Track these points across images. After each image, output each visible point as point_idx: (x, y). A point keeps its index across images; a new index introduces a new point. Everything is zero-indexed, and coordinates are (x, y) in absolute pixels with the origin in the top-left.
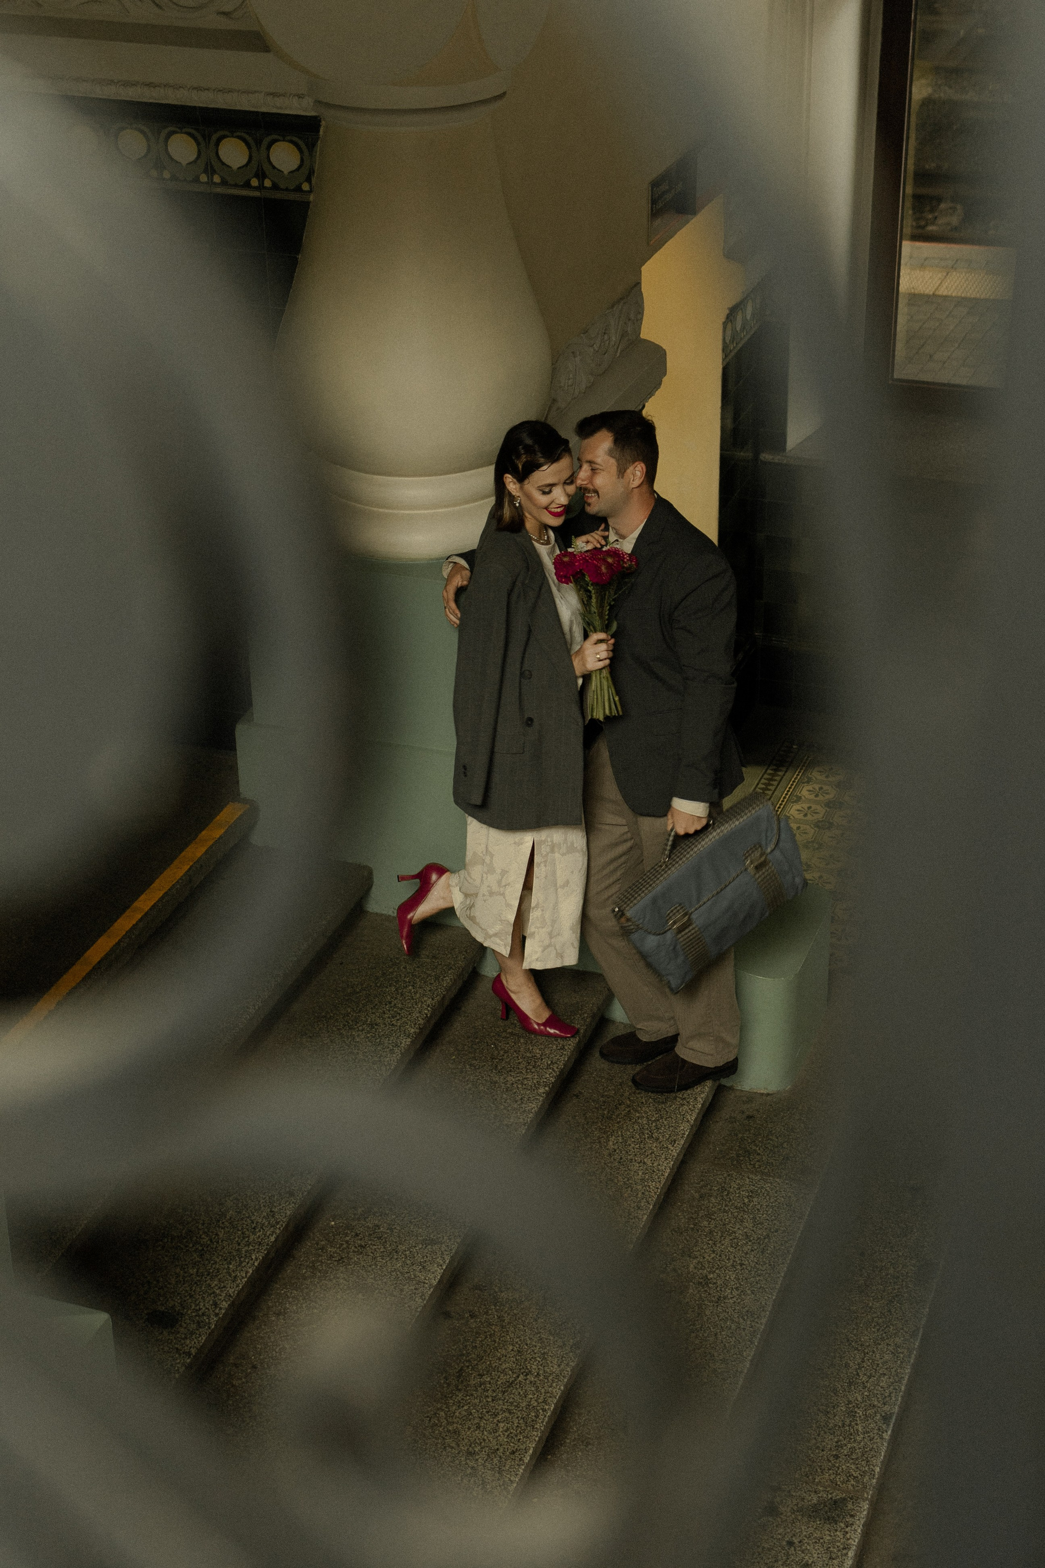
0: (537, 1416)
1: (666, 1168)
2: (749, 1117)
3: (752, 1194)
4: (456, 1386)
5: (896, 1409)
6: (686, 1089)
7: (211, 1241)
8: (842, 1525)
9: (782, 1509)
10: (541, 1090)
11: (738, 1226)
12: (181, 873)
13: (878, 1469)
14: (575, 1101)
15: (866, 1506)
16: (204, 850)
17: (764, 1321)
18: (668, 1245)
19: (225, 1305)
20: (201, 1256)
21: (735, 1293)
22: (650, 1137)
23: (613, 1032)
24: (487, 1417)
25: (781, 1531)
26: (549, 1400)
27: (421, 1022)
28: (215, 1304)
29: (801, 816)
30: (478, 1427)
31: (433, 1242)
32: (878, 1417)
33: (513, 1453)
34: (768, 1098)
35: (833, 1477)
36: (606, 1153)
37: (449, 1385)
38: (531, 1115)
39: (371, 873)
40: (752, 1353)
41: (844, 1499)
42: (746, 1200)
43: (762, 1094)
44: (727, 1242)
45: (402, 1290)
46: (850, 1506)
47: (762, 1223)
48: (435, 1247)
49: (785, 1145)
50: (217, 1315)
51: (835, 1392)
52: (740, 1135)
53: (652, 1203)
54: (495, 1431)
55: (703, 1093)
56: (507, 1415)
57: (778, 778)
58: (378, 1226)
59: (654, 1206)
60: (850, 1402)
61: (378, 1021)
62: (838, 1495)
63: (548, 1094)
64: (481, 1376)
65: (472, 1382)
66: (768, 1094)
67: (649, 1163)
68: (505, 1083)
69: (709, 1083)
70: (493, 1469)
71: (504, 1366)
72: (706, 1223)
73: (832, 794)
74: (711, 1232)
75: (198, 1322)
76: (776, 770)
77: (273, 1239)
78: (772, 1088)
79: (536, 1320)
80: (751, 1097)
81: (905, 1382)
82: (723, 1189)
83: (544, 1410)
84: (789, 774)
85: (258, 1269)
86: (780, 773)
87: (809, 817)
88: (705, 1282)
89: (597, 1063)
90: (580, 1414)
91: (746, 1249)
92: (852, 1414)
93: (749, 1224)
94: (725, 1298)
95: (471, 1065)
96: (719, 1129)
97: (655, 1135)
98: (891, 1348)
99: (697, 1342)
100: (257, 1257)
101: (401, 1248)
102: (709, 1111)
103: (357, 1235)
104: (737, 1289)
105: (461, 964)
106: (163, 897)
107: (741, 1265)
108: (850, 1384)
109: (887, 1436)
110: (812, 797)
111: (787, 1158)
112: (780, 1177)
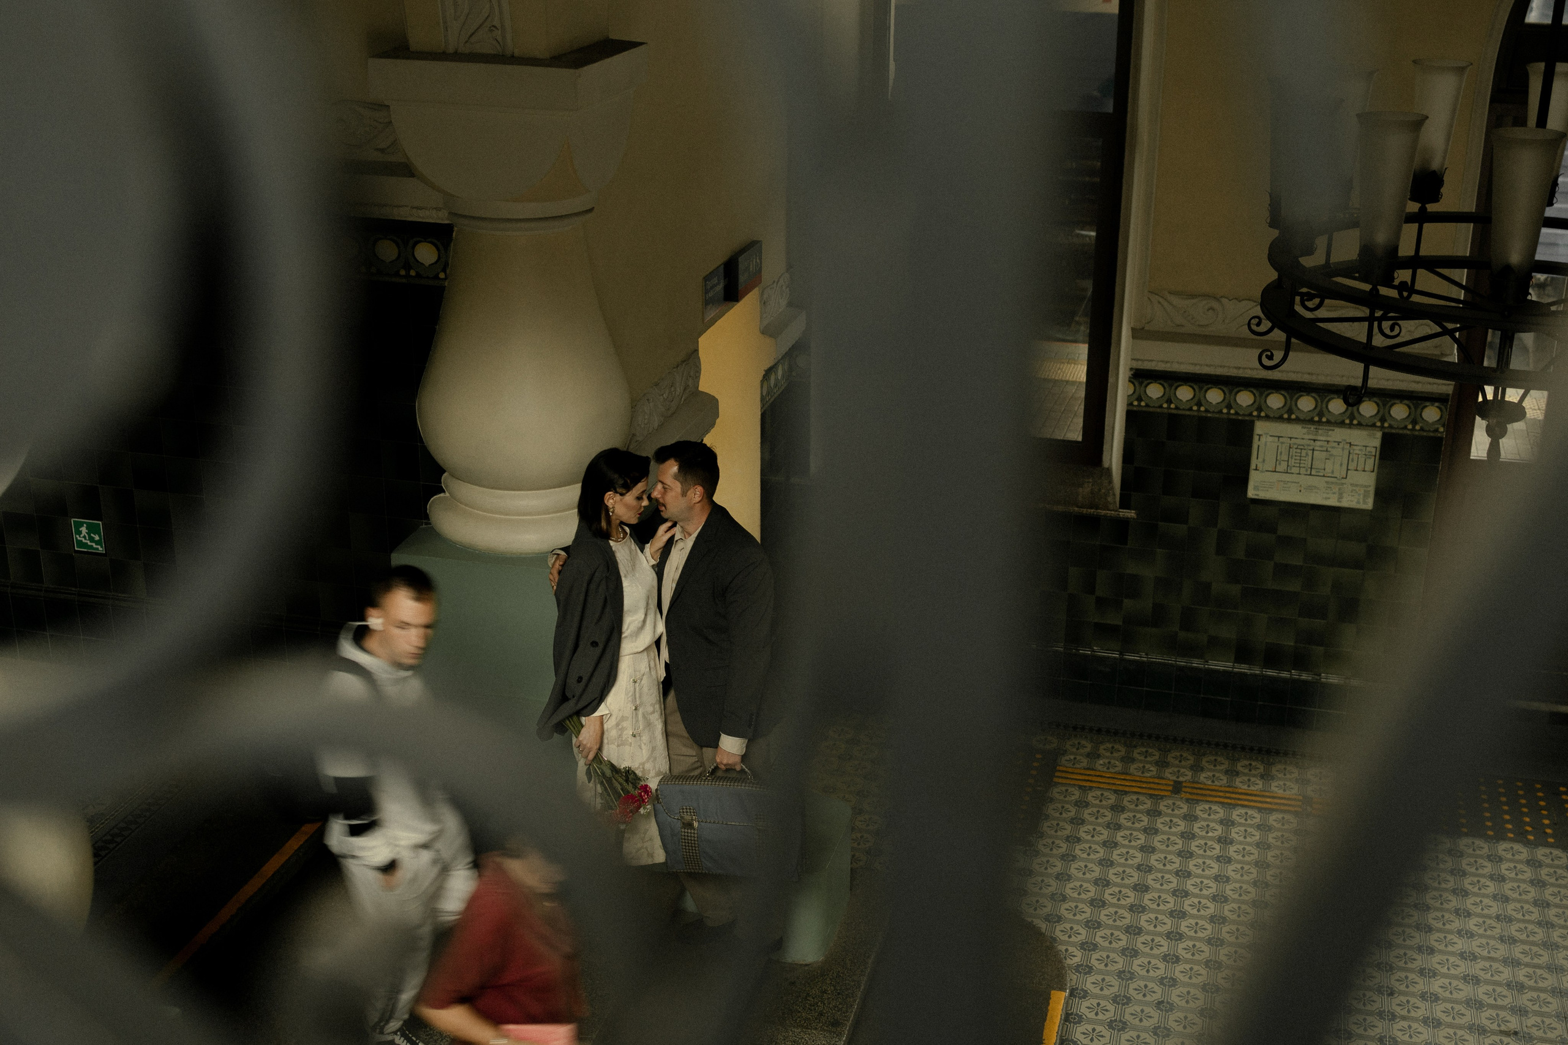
2: (793, 983)
34: (806, 968)
43: (801, 965)
49: (820, 1003)
66: (806, 965)
78: (811, 959)
111: (821, 1014)
112: (816, 1029)
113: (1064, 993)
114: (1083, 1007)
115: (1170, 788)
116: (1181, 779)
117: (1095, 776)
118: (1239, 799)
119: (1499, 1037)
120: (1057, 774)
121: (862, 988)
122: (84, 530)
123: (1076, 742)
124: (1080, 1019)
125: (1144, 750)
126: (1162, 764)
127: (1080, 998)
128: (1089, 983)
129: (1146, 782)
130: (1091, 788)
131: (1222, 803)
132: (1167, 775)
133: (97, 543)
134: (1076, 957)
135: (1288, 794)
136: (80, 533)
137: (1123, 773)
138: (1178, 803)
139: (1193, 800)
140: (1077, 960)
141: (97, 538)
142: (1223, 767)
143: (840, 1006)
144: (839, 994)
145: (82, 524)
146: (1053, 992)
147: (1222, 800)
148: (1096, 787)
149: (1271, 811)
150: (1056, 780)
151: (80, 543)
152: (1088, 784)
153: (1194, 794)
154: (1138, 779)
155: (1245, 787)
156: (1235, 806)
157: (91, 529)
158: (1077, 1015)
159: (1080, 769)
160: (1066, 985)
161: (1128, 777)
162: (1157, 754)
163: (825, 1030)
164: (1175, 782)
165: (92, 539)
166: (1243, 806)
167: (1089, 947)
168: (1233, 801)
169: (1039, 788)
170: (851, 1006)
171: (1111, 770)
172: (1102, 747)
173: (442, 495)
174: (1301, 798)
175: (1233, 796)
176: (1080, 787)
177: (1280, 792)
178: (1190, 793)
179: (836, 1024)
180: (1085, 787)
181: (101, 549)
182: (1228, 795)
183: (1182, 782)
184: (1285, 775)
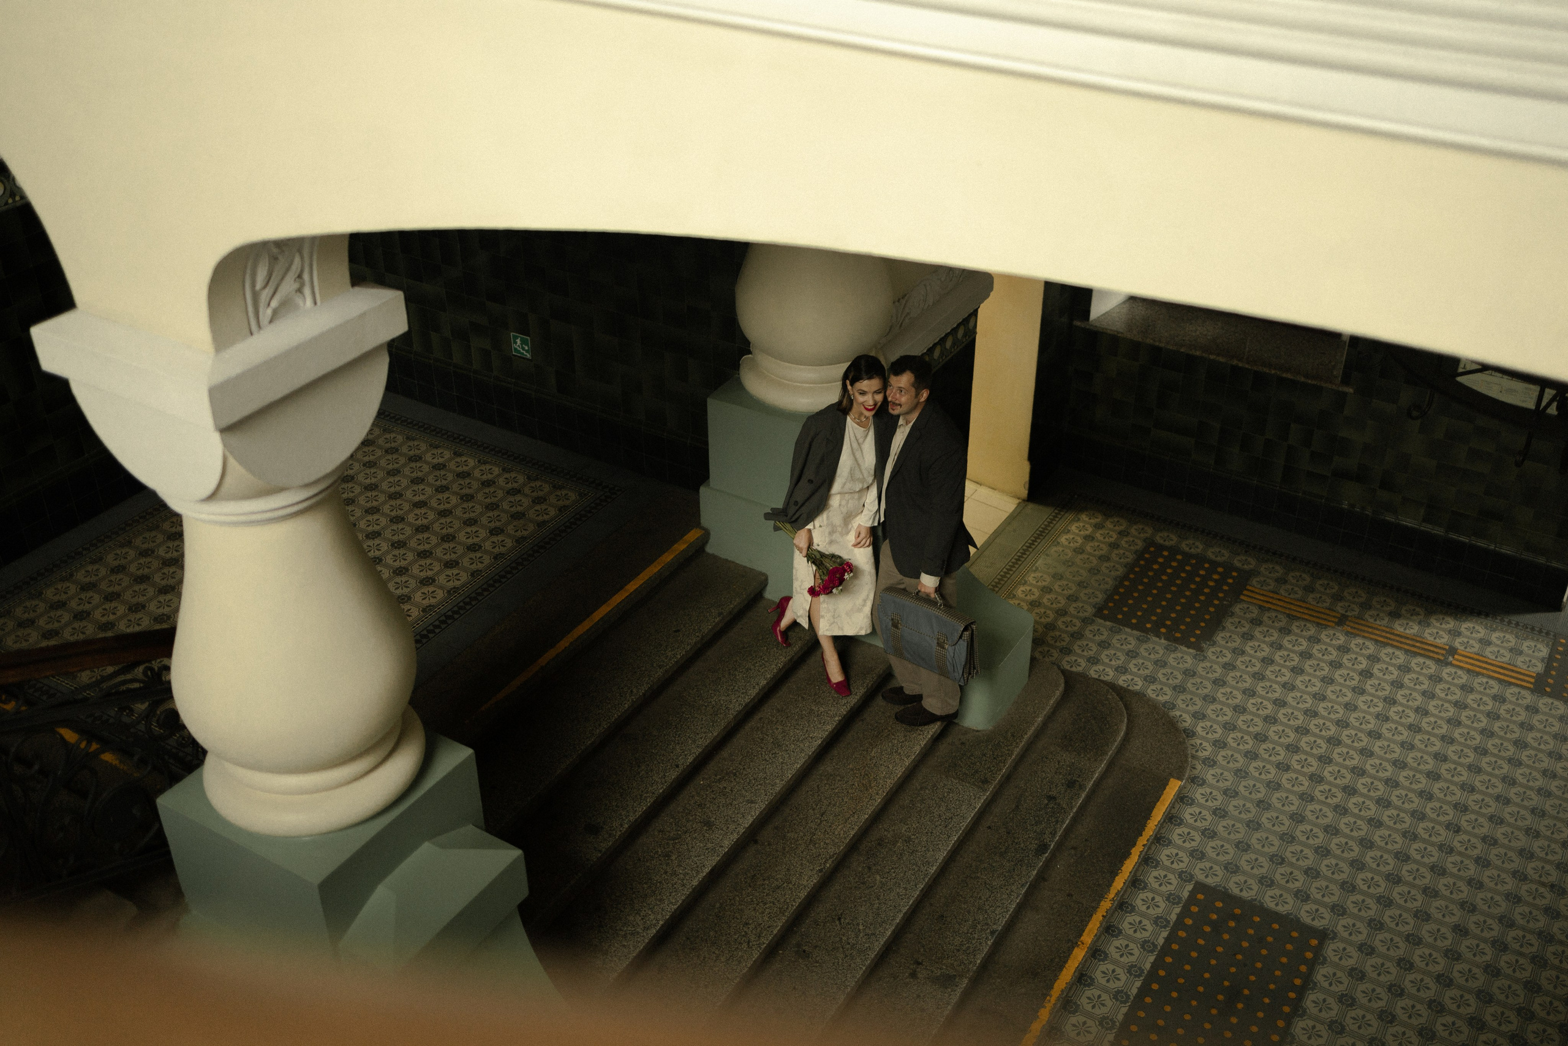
0: (787, 908)
1: (899, 771)
2: (963, 743)
3: (951, 791)
4: (749, 884)
5: (1000, 928)
6: (924, 725)
7: (628, 787)
8: (949, 990)
9: (919, 975)
10: (837, 719)
11: (937, 809)
12: (656, 570)
13: (979, 961)
14: (860, 723)
15: (966, 981)
16: (672, 557)
17: (935, 868)
18: (894, 815)
19: (626, 826)
20: (621, 795)
21: (924, 849)
22: (896, 752)
23: (893, 684)
24: (761, 904)
25: (915, 988)
26: (797, 900)
27: (775, 671)
28: (621, 825)
29: (1067, 543)
30: (755, 909)
31: (752, 802)
32: (989, 931)
33: (769, 927)
34: (977, 733)
35: (952, 962)
36: (869, 758)
37: (746, 882)
38: (827, 733)
39: (766, 579)
40: (922, 886)
41: (955, 975)
42: (946, 794)
43: (974, 730)
44: (927, 818)
45: (728, 828)
46: (957, 980)
47: (950, 810)
48: (753, 805)
49: (978, 764)
50: (621, 831)
51: (969, 912)
52: (954, 754)
53: (886, 792)
54: (763, 913)
55: (934, 728)
56: (772, 904)
57: (1060, 517)
58: (725, 788)
59: (887, 793)
60: (975, 920)
61: (752, 667)
62: (952, 972)
63: (840, 721)
64: (764, 880)
65: (759, 883)
66: (977, 731)
67: (891, 768)
68: (818, 711)
69: (939, 723)
70: (755, 935)
71: (778, 876)
72: (919, 805)
73: (1090, 530)
74: (920, 811)
75: (610, 834)
76: (1060, 511)
77: (661, 791)
78: (980, 728)
79: (802, 852)
80: (968, 731)
81: (1009, 913)
82: (935, 786)
83: (792, 905)
84: (1066, 515)
85: (649, 807)
86: (1062, 513)
87: (1072, 544)
88: (908, 840)
89: (880, 701)
90: (818, 907)
91: (937, 824)
92: (974, 927)
93: (943, 809)
94: (916, 851)
95: (802, 697)
96: (943, 748)
97: (899, 751)
98: (1007, 892)
99: (894, 875)
100: (650, 801)
101: (735, 802)
102: (938, 739)
103: (713, 791)
104: (925, 847)
105: (807, 638)
106: (642, 584)
107: (931, 833)
108: (979, 909)
109: (989, 943)
110: (1077, 531)
111: (977, 772)
112: (969, 783)
113: (1180, 783)
114: (1198, 794)
115: (1337, 620)
116: (1349, 614)
117: (1277, 599)
118: (1390, 639)
119: (1536, 886)
120: (1245, 592)
121: (1013, 757)
122: (518, 341)
123: (1271, 566)
124: (1192, 802)
125: (1326, 582)
126: (1338, 598)
127: (1198, 785)
128: (1209, 775)
129: (1317, 611)
130: (1269, 609)
131: (1376, 641)
132: (1339, 608)
133: (527, 351)
134: (1207, 751)
135: (1438, 641)
136: (516, 343)
137: (1301, 600)
138: (1338, 634)
139: (1352, 633)
140: (1206, 754)
141: (526, 348)
142: (1388, 609)
143: (993, 768)
144: (995, 758)
145: (516, 338)
146: (1172, 779)
147: (1376, 637)
148: (1274, 610)
149: (1415, 654)
150: (1242, 597)
151: (515, 349)
152: (1269, 605)
153: (1355, 628)
154: (1312, 607)
155: (1402, 630)
156: (1385, 645)
157: (523, 342)
158: (1191, 798)
159: (1265, 590)
160: (1184, 775)
161: (1304, 605)
162: (1336, 587)
163: (976, 785)
164: (1343, 615)
165: (523, 349)
166: (1393, 646)
167: (1220, 744)
168: (1385, 640)
169: (1225, 603)
170: (1001, 769)
171: (1291, 596)
172: (1292, 574)
173: (750, 356)
174: (1447, 647)
175: (1388, 635)
176: (1260, 607)
177: (1430, 639)
178: (1352, 627)
179: (985, 781)
180: (1265, 607)
181: (529, 356)
182: (1384, 634)
183: (1348, 616)
184: (1441, 624)
